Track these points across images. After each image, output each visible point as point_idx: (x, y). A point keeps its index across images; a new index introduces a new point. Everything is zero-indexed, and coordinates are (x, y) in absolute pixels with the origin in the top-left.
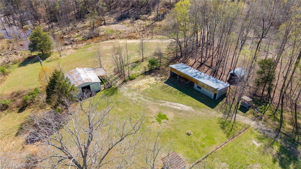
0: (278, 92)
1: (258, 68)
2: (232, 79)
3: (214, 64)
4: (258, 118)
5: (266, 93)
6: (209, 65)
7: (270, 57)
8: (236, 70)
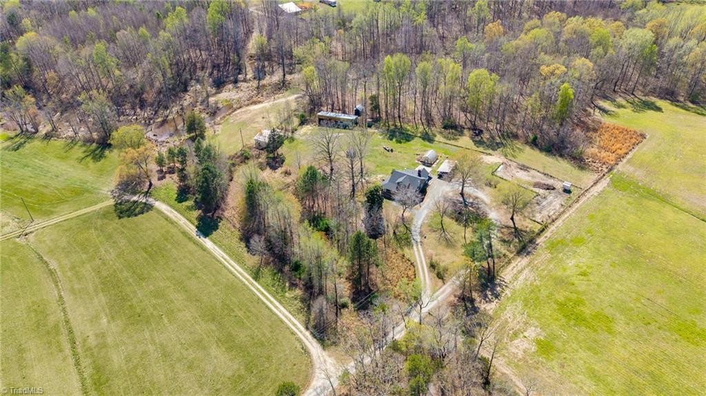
0: (384, 113)
1: (369, 102)
2: (357, 113)
3: (341, 108)
4: (377, 128)
5: (378, 116)
6: (338, 108)
7: (374, 93)
8: (357, 107)
